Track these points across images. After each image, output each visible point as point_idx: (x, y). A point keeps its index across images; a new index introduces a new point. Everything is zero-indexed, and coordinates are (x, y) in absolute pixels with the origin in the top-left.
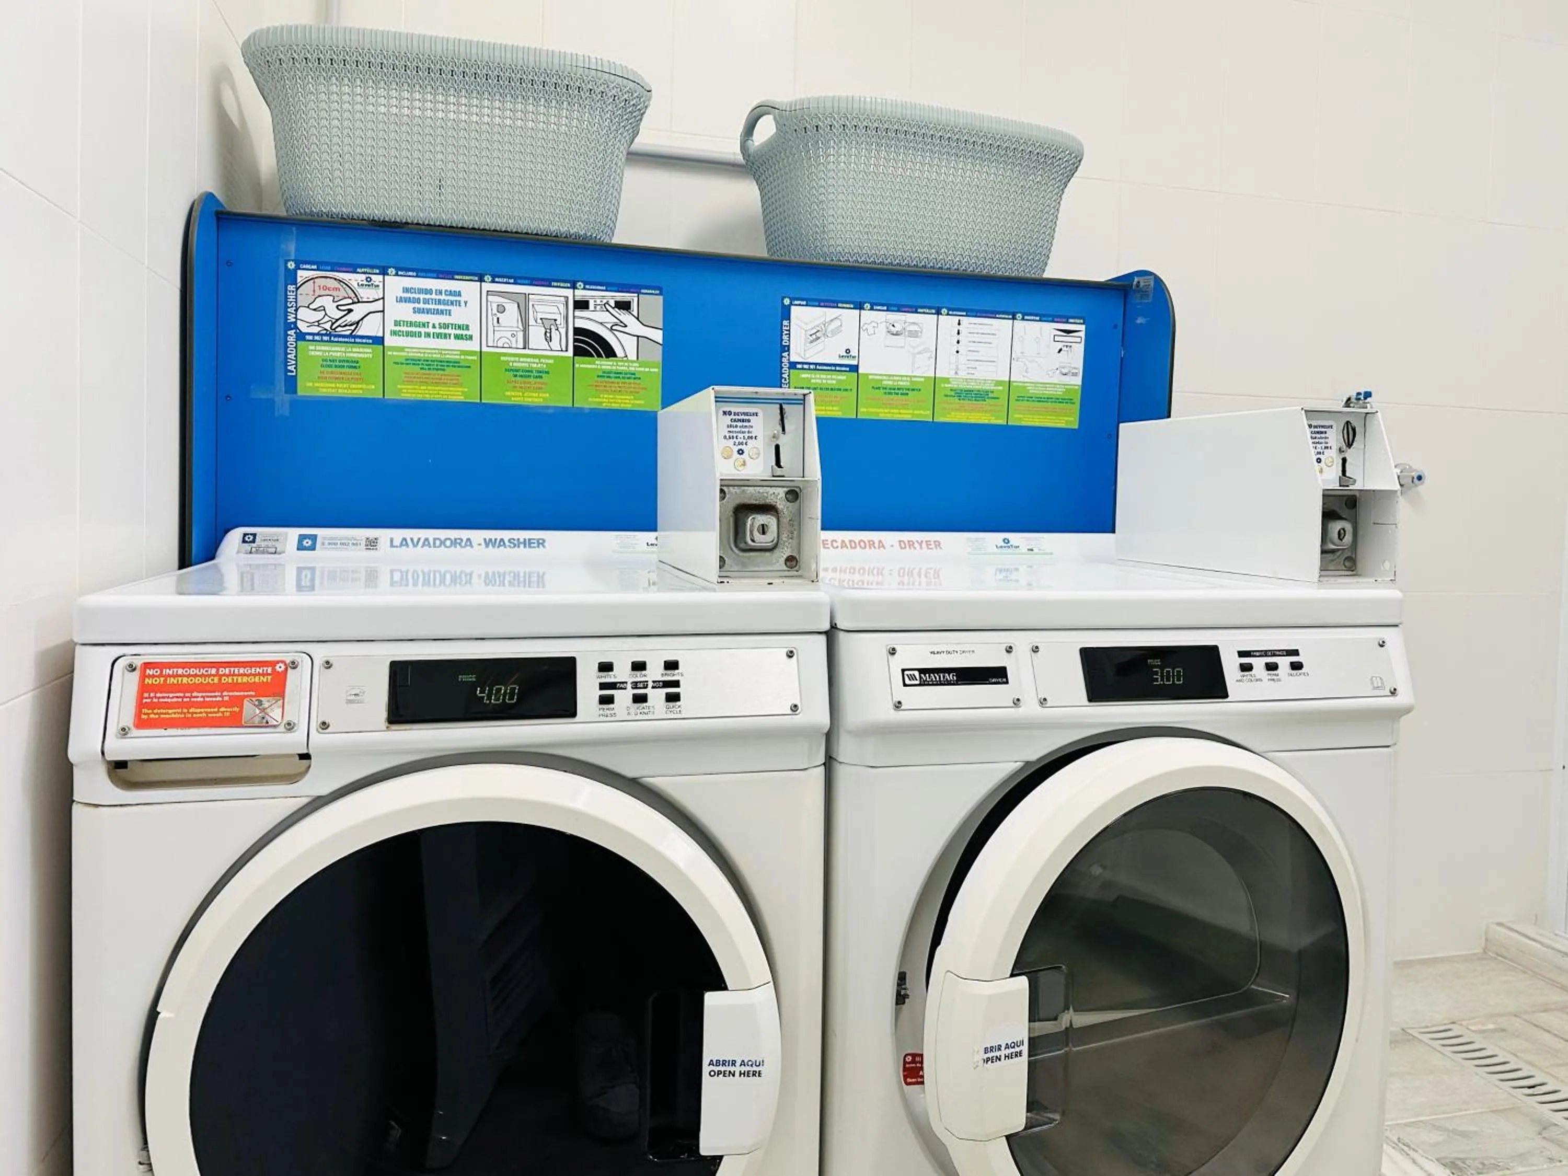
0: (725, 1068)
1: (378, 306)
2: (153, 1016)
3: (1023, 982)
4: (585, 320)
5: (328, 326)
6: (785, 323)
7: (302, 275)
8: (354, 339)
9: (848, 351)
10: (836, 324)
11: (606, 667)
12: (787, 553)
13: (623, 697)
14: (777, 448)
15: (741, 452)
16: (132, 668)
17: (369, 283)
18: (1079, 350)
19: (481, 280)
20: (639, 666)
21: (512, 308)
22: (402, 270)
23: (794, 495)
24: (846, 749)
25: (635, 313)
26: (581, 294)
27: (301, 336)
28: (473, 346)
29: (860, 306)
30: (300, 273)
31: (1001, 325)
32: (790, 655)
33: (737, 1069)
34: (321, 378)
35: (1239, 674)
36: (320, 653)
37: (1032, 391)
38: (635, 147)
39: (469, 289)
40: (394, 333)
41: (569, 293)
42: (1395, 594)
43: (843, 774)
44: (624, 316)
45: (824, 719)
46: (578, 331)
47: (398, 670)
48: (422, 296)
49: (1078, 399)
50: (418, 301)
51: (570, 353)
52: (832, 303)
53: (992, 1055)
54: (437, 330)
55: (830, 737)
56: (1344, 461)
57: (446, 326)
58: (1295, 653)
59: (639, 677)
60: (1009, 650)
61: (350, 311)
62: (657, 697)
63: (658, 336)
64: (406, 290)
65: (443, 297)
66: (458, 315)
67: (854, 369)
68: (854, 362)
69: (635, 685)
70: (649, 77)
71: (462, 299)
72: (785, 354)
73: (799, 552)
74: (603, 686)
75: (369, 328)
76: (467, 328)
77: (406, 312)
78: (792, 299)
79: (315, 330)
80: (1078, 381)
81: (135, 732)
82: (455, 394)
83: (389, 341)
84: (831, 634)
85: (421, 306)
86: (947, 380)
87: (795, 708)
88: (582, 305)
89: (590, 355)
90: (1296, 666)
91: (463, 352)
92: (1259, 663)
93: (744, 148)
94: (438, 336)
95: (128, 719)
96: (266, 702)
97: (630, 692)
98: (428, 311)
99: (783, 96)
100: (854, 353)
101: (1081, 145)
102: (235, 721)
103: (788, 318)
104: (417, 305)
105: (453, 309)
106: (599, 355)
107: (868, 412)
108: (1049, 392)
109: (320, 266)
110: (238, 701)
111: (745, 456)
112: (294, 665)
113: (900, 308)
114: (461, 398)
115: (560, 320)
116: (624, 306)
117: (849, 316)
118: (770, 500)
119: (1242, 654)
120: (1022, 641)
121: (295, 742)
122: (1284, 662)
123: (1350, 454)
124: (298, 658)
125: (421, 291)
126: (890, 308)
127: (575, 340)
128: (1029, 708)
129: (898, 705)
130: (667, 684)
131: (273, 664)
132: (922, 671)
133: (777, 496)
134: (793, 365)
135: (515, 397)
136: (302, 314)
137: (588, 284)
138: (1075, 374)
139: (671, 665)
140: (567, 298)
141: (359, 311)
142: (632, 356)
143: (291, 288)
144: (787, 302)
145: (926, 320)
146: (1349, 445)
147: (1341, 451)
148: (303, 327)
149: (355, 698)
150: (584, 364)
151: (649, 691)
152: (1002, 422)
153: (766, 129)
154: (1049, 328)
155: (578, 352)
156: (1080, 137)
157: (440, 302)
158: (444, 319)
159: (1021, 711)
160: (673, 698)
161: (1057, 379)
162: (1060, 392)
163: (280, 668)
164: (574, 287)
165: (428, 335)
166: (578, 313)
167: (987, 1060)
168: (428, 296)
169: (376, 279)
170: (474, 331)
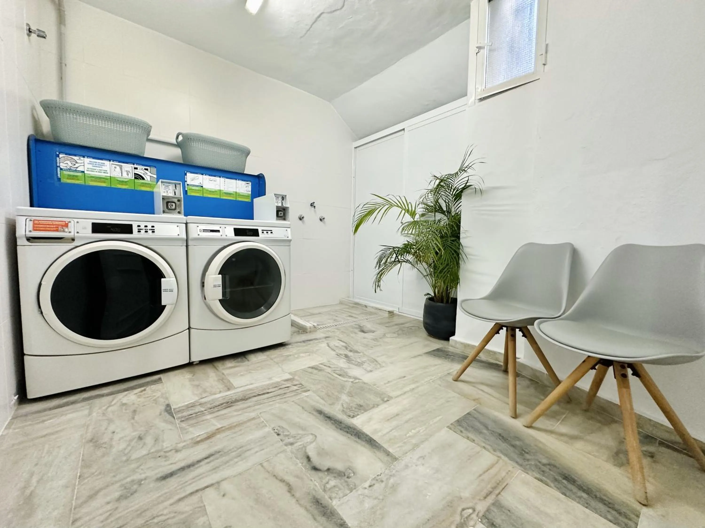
0: (166, 290)
1: (83, 164)
2: (40, 285)
3: (220, 276)
4: (136, 172)
5: (69, 167)
6: (186, 176)
7: (61, 156)
8: (76, 171)
9: (200, 183)
10: (197, 177)
11: (139, 226)
12: (178, 211)
13: (143, 232)
14: (175, 192)
15: (167, 192)
16: (31, 220)
17: (80, 159)
18: (250, 187)
19: (110, 161)
20: (146, 226)
21: (118, 168)
22: (88, 157)
23: (179, 201)
24: (190, 243)
25: (149, 171)
26: (136, 166)
27: (61, 169)
28: (109, 175)
29: (203, 174)
30: (60, 155)
31: (234, 181)
32: (178, 226)
33: (168, 290)
34: (68, 179)
35: (261, 233)
36: (76, 220)
37: (241, 194)
38: (149, 138)
39: (107, 163)
40: (87, 171)
41: (133, 166)
42: (289, 223)
43: (190, 248)
44: (146, 171)
45: (185, 237)
46: (135, 174)
47: (93, 224)
48: (94, 163)
49: (250, 196)
50: (93, 164)
51: (133, 178)
52: (197, 173)
53: (215, 286)
54: (99, 171)
55: (187, 241)
56: (282, 203)
57: (101, 170)
58: (272, 231)
59: (146, 228)
60: (220, 227)
61: (75, 165)
62: (150, 232)
63: (155, 176)
64: (90, 162)
65: (100, 164)
66: (104, 168)
67: (202, 187)
68: (202, 185)
69: (145, 229)
70: (151, 123)
71: (105, 165)
72: (186, 182)
73: (181, 210)
74: (138, 229)
75: (81, 169)
76: (107, 171)
77: (90, 166)
78: (187, 172)
79: (65, 168)
80: (250, 193)
81: (33, 231)
82: (104, 185)
83: (86, 172)
84: (186, 224)
85: (94, 165)
86: (222, 190)
87: (178, 235)
88: (136, 168)
89: (138, 179)
90: (272, 233)
91: (106, 176)
92: (265, 232)
93: (177, 141)
94: (99, 172)
95: (31, 229)
96: (64, 228)
97: (144, 231)
98: (96, 167)
99: (184, 131)
100: (202, 183)
101: (250, 150)
102: (57, 231)
103: (186, 175)
104: (93, 165)
105: (103, 167)
106: (141, 179)
107: (205, 195)
108: (244, 194)
109: (66, 154)
110: (58, 227)
111: (168, 193)
112: (70, 222)
113: (212, 176)
114: (105, 186)
115: (131, 171)
116: (147, 170)
117: (200, 176)
118: (174, 201)
119: (262, 230)
120: (223, 226)
121: (71, 235)
122: (269, 232)
123: (283, 201)
124: (71, 221)
125: (94, 162)
126: (209, 175)
127: (135, 176)
128: (224, 237)
129: (199, 235)
130: (152, 230)
131: (65, 221)
132: (204, 230)
133: (176, 200)
134: (188, 185)
135: (120, 186)
136: (61, 164)
137: (137, 164)
138: (249, 192)
139: (153, 227)
140: (132, 167)
141: (77, 165)
142: (149, 180)
143: (58, 158)
144: (186, 172)
145: (218, 179)
146: (283, 200)
147: (281, 201)
148: (62, 167)
149: (85, 228)
150: (136, 181)
151: (148, 231)
152: (235, 199)
153: (180, 138)
154: (244, 183)
155: (135, 178)
156: (250, 149)
157: (99, 165)
158: (100, 169)
159: (222, 237)
160: (153, 232)
161: (246, 192)
162: (246, 195)
163: (67, 222)
164: (134, 164)
165: (96, 172)
166: (135, 170)
167: (214, 287)
168: (96, 163)
169: (82, 158)
170: (109, 171)
